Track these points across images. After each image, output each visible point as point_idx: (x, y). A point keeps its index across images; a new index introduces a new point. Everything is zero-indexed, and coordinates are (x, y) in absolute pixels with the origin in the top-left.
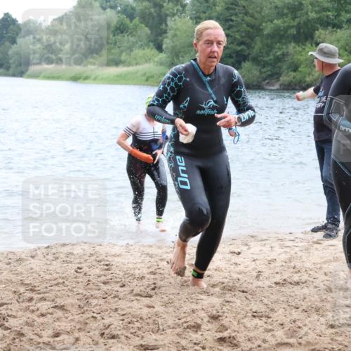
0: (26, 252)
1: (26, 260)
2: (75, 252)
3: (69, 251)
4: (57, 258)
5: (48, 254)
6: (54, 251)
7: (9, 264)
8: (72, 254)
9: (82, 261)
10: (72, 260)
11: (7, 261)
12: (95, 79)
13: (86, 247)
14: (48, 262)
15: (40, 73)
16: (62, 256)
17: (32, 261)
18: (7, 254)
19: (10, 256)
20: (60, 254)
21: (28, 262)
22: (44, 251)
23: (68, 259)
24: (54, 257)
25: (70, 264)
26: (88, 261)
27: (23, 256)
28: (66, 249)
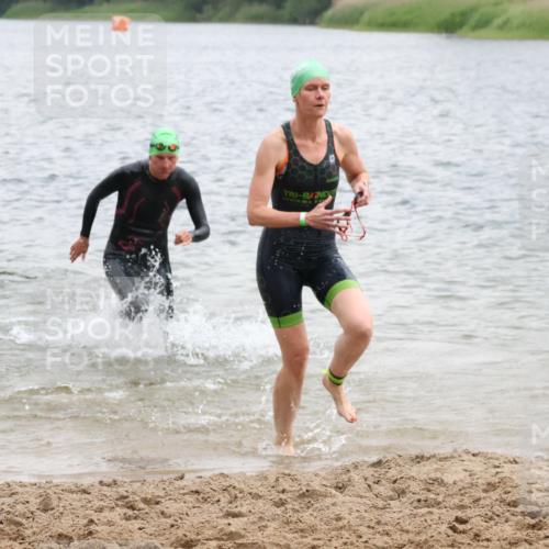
0: (323, 474)
1: (326, 496)
2: (449, 479)
3: (433, 476)
4: (401, 493)
5: (378, 482)
6: (393, 473)
7: (281, 503)
8: (441, 483)
9: (467, 501)
10: (440, 499)
11: (275, 496)
12: (502, 27)
13: (476, 466)
14: (381, 503)
15: (362, 13)
16: (414, 486)
17: (340, 497)
18: (277, 480)
19: (285, 484)
20: (410, 482)
21: (328, 501)
22: (369, 472)
23: (432, 496)
24: (394, 490)
25: (435, 510)
26: (482, 502)
27: (316, 485)
28: (426, 470)
